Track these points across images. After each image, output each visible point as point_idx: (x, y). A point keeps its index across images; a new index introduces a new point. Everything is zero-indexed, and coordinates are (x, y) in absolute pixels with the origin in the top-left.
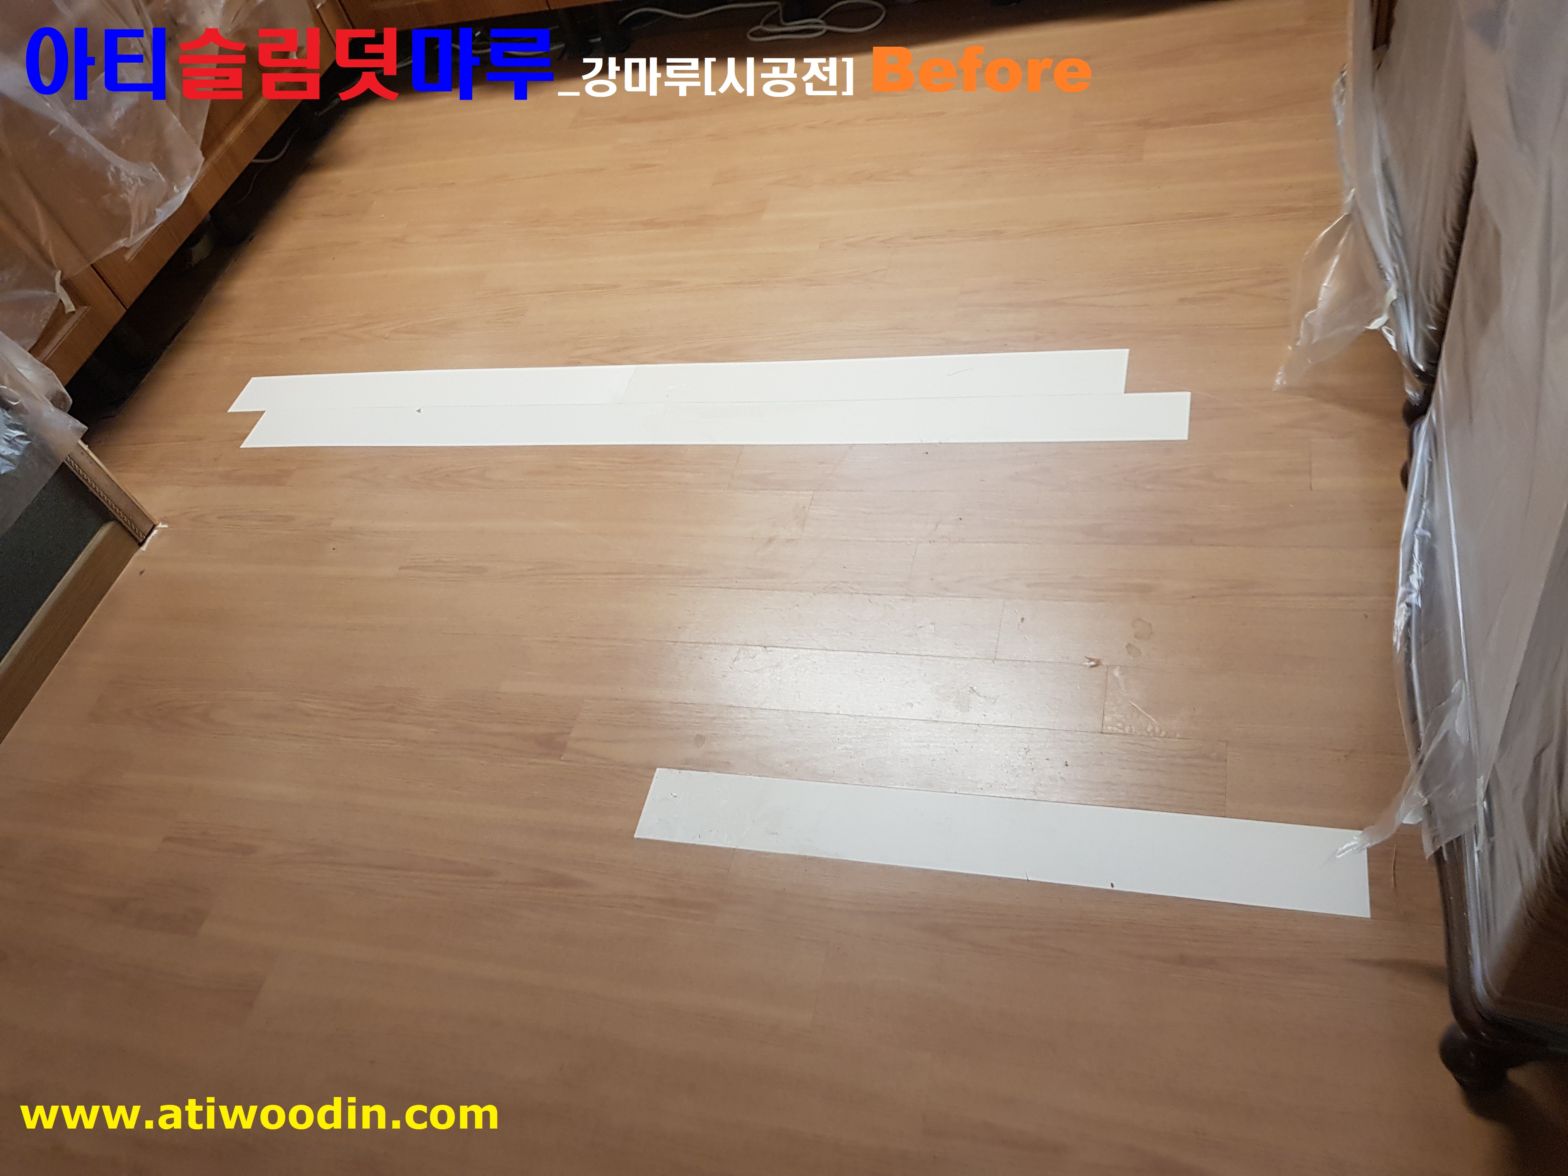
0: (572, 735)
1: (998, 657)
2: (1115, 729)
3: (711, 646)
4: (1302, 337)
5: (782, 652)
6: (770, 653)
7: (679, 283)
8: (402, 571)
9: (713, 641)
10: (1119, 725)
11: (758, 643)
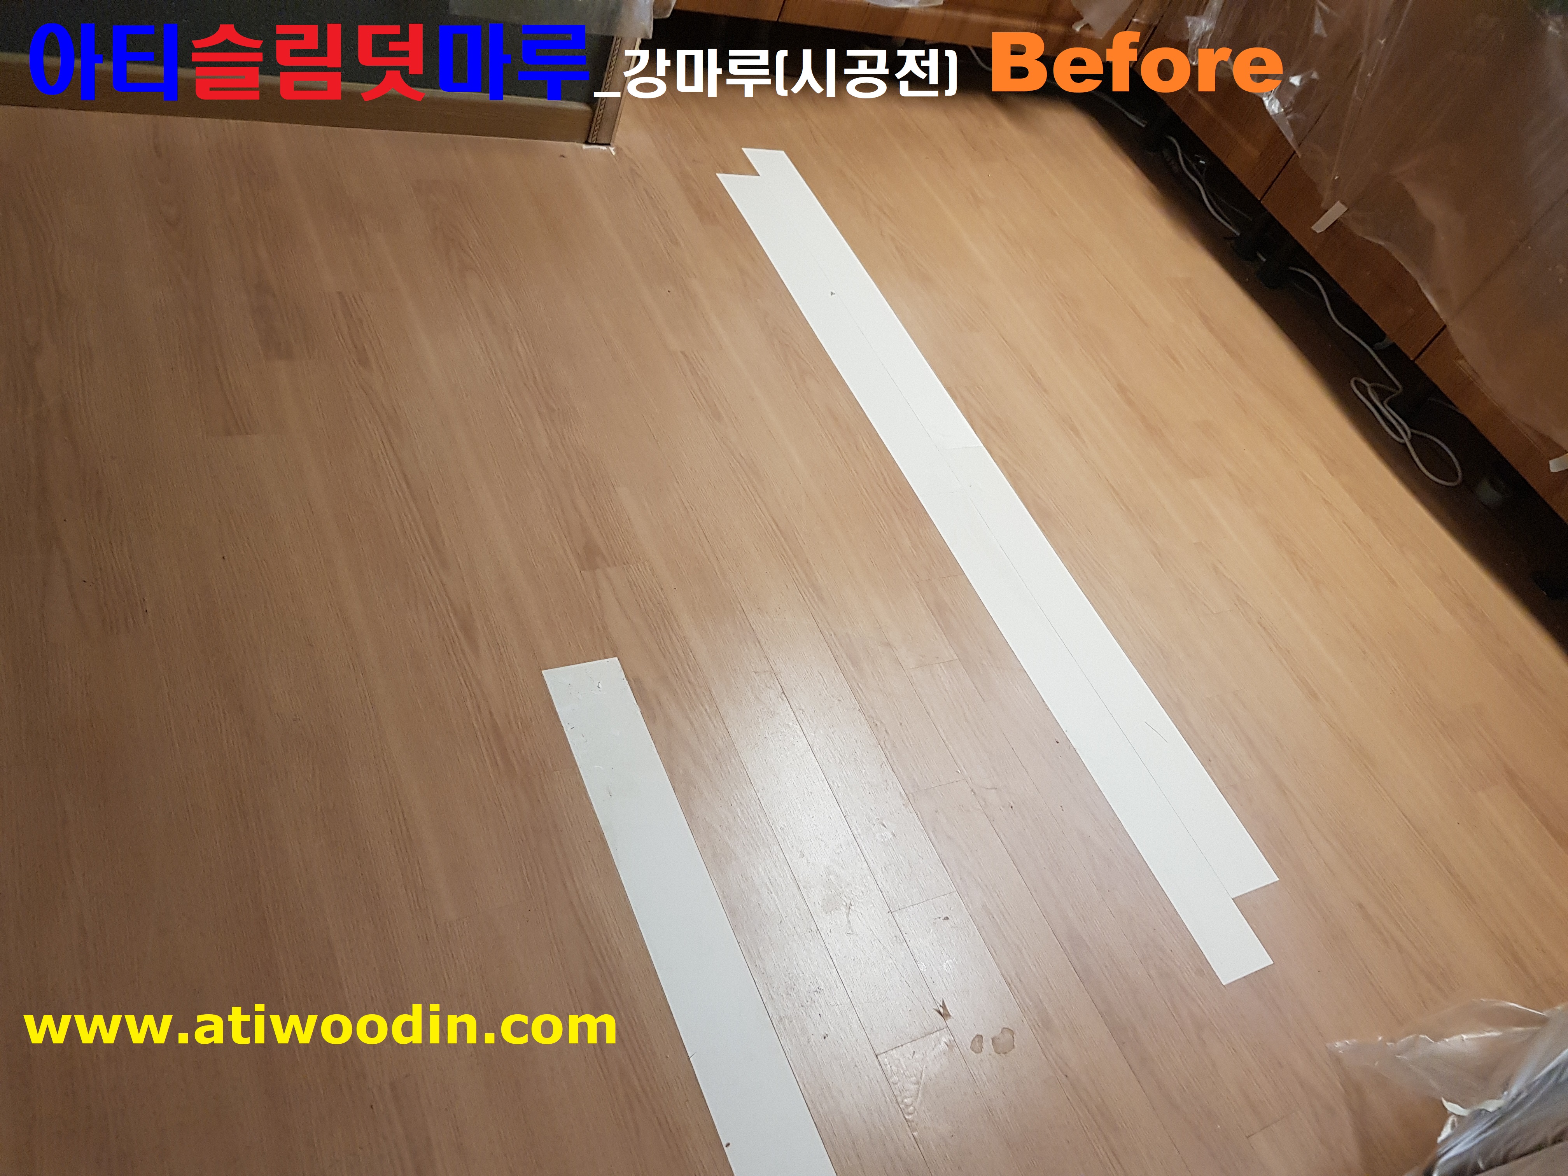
0: (608, 569)
1: (896, 914)
2: (889, 1066)
3: (758, 645)
4: (1398, 1044)
5: (786, 711)
6: (780, 700)
7: (1084, 442)
8: (681, 355)
9: (763, 643)
10: (894, 1068)
11: (783, 684)
